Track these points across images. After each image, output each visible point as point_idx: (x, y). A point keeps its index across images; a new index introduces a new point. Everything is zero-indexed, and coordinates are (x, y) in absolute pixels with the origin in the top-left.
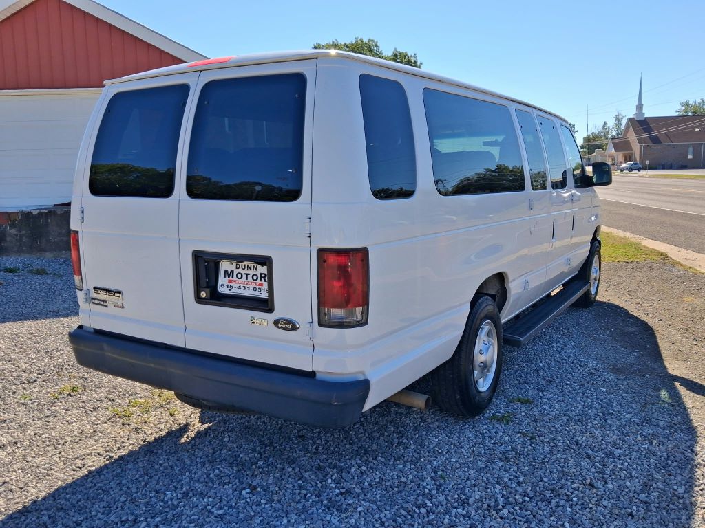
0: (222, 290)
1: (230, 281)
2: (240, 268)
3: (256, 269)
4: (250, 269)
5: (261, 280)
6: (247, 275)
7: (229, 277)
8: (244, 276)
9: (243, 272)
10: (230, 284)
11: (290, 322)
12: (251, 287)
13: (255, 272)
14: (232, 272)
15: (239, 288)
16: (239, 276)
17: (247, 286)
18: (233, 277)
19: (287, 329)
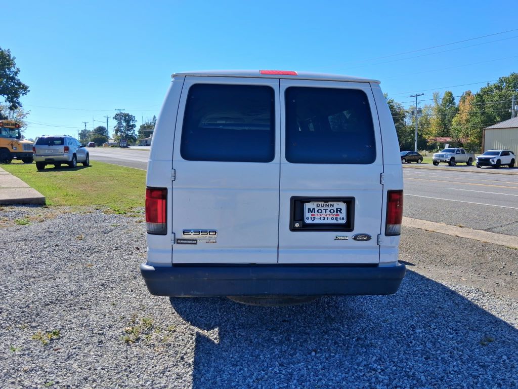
0: (307, 221)
1: (312, 215)
2: (320, 206)
3: (333, 206)
4: (328, 206)
5: (337, 212)
6: (326, 210)
7: (312, 212)
8: (324, 211)
9: (322, 209)
10: (312, 217)
11: (365, 235)
12: (330, 217)
13: (332, 208)
14: (314, 209)
15: (320, 219)
16: (320, 211)
17: (326, 217)
18: (314, 212)
19: (363, 240)
